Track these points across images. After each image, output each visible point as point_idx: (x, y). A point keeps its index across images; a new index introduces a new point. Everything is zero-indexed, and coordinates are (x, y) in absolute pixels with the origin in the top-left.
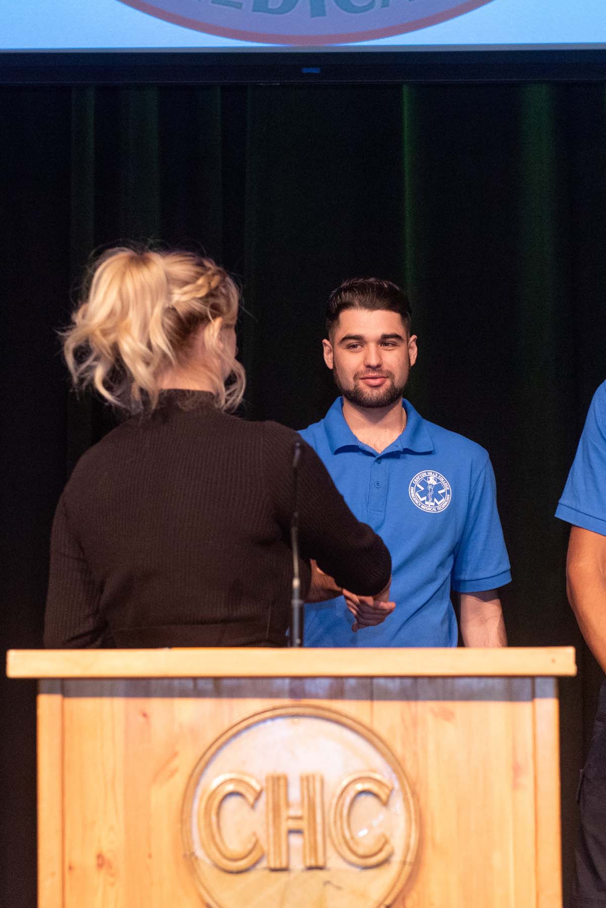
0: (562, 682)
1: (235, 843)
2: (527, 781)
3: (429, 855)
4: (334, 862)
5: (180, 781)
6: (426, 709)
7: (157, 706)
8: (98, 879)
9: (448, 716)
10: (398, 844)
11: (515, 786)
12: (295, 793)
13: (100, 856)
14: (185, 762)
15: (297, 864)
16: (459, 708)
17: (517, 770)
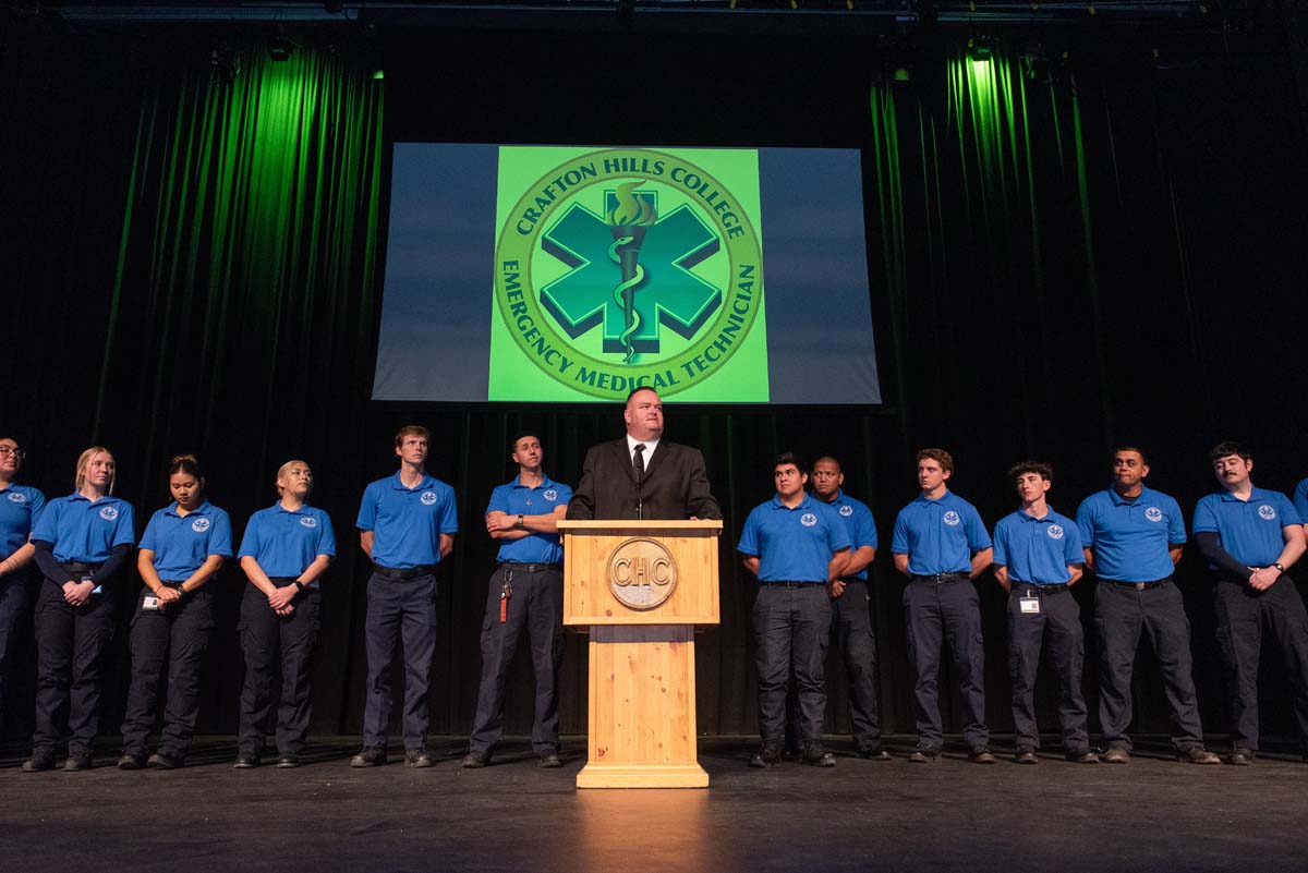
0: (719, 529)
1: (623, 577)
2: (709, 560)
3: (680, 583)
4: (652, 582)
5: (606, 559)
6: (679, 540)
7: (599, 538)
8: (581, 588)
9: (686, 541)
10: (671, 578)
11: (706, 562)
12: (640, 563)
13: (583, 583)
14: (608, 555)
15: (641, 584)
16: (690, 540)
17: (706, 558)
